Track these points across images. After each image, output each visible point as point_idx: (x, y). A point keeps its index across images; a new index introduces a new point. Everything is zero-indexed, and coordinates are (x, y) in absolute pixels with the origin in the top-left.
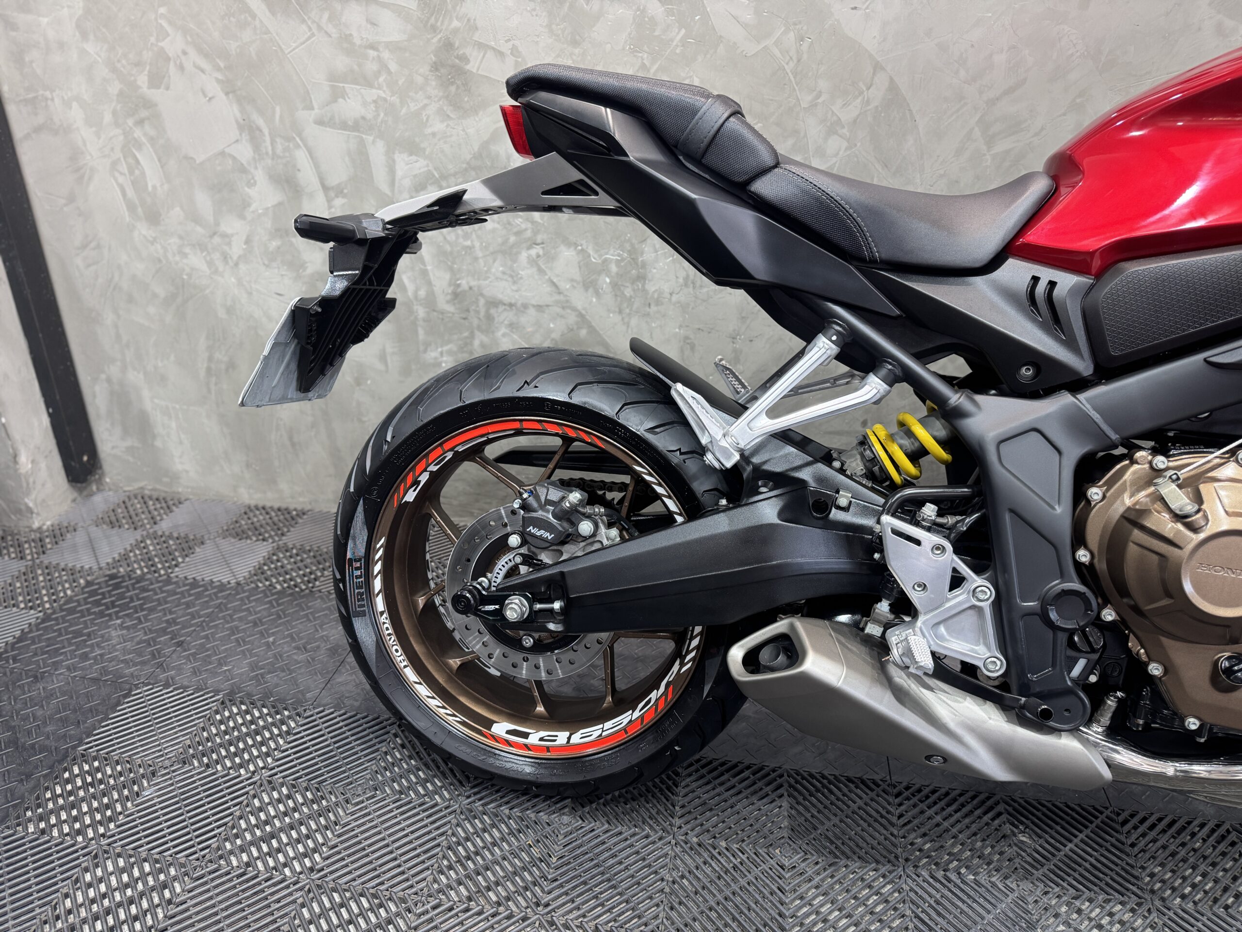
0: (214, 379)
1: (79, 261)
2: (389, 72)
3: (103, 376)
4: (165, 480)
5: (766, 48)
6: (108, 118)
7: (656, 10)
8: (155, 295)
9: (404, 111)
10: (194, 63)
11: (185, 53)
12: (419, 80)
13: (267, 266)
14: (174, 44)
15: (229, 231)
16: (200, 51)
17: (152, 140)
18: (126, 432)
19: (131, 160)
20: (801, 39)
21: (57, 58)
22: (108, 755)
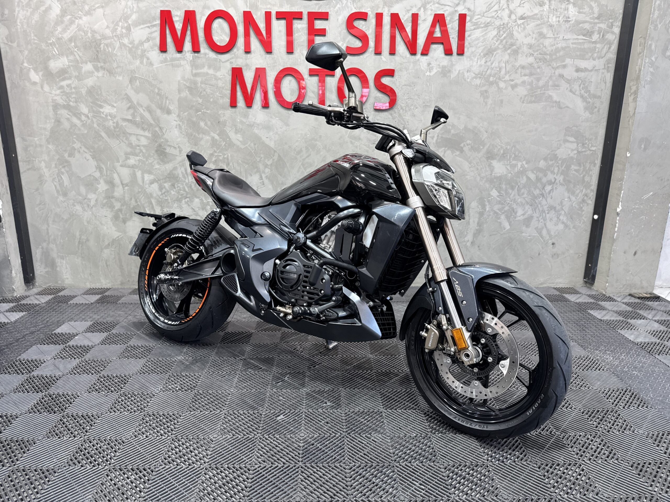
0: (81, 245)
2: (143, 153)
3: (40, 247)
4: (59, 282)
5: (246, 147)
6: (53, 166)
7: (217, 137)
8: (63, 219)
9: (147, 163)
10: (84, 151)
11: (81, 148)
12: (152, 154)
13: (102, 208)
14: (77, 145)
15: (90, 198)
16: (86, 147)
17: (67, 172)
18: (46, 266)
19: (60, 178)
20: (255, 145)
21: (38, 149)
22: (62, 333)
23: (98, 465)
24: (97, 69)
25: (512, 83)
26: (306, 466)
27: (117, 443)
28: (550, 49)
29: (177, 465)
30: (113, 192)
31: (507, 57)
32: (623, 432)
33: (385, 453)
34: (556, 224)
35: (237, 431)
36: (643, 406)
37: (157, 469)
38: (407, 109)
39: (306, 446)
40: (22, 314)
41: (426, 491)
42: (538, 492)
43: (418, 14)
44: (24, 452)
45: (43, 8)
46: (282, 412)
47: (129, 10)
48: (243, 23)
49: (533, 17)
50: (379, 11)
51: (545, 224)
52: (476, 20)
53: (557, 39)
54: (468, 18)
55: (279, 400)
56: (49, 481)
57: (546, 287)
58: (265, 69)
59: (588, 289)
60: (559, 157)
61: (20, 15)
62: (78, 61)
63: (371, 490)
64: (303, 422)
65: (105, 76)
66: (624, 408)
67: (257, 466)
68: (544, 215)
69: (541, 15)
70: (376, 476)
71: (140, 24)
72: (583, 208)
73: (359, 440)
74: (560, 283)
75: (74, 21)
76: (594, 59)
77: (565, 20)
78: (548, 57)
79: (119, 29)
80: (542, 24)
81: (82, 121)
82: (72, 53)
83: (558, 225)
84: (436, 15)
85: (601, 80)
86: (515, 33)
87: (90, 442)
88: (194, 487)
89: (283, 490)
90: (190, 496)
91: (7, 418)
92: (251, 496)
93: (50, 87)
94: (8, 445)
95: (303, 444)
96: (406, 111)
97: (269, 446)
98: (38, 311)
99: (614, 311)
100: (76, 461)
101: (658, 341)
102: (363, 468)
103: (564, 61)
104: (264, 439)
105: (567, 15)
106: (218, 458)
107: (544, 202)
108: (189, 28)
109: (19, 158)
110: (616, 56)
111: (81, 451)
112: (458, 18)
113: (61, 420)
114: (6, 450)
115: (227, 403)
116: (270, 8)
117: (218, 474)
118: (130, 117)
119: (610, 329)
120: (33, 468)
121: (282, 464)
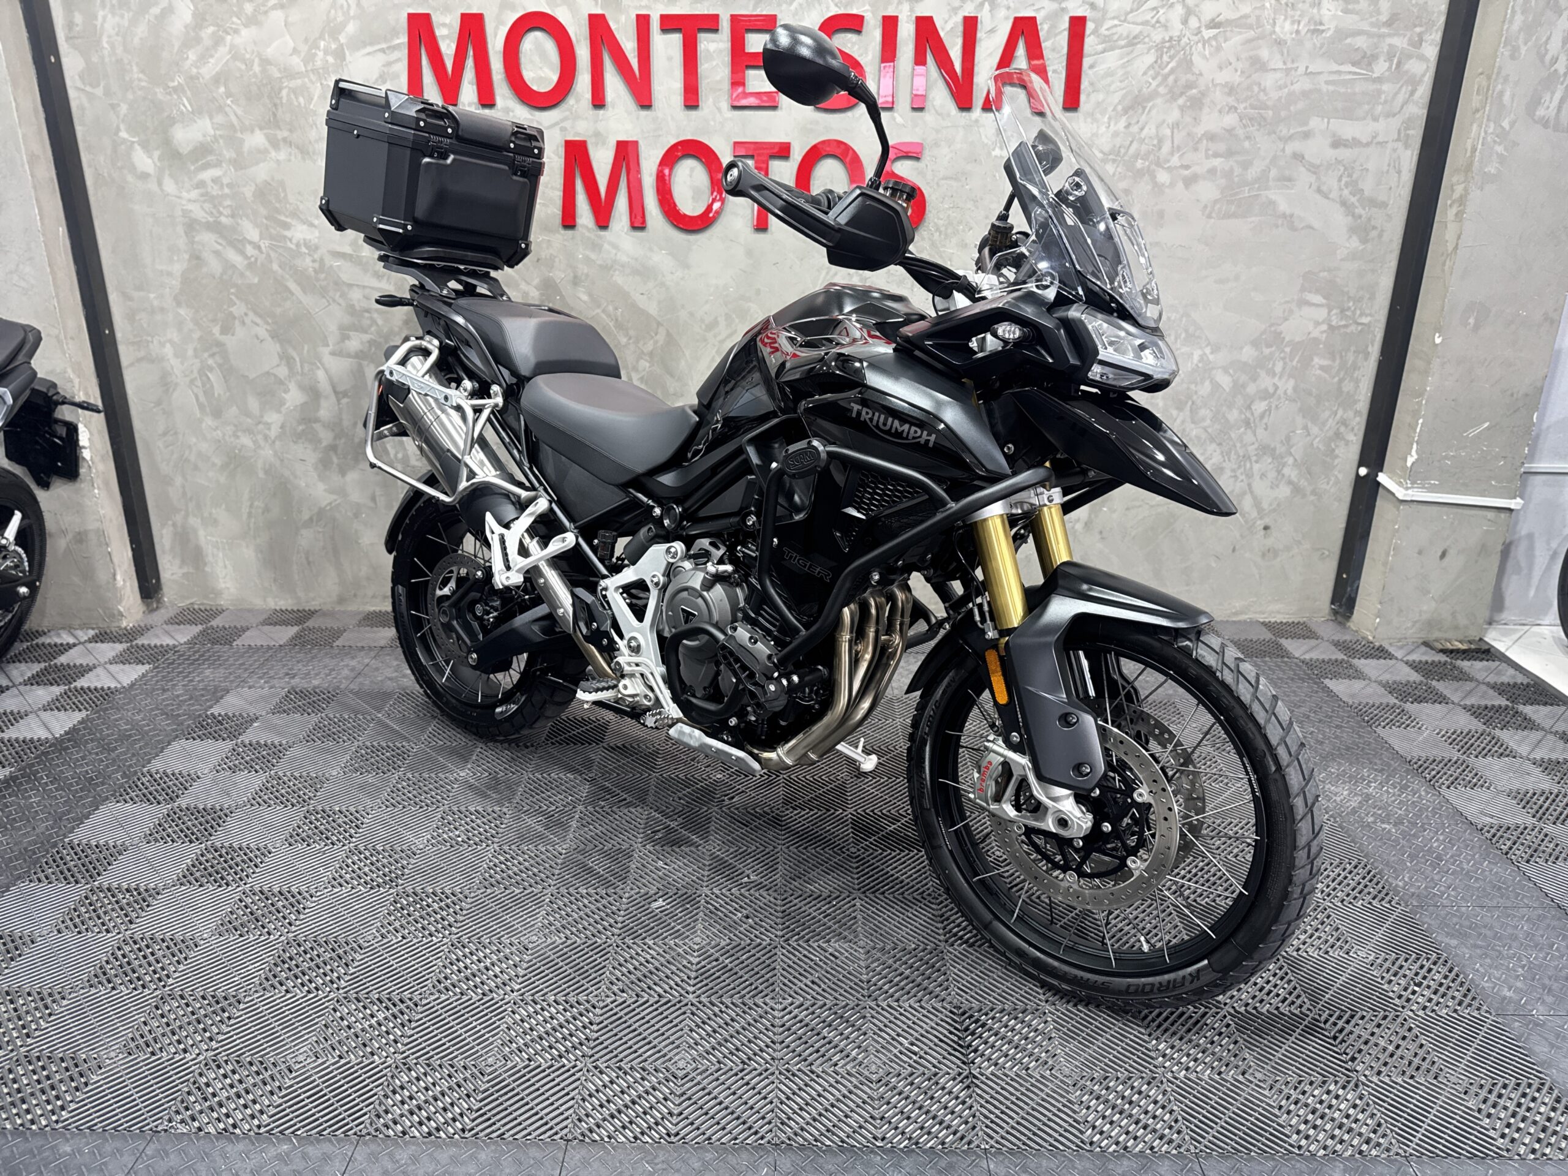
0: (253, 520)
1: (160, 444)
2: (377, 325)
3: (170, 522)
4: (212, 596)
6: (190, 353)
8: (214, 465)
10: (252, 321)
11: (246, 314)
13: (295, 442)
14: (239, 309)
15: (269, 421)
16: (256, 313)
17: (220, 366)
18: (183, 562)
19: (204, 378)
20: (616, 309)
21: (158, 317)
22: (226, 714)
23: (317, 989)
24: (275, 143)
25: (1186, 173)
26: (700, 1002)
27: (347, 948)
28: (1274, 95)
29: (462, 994)
30: (317, 408)
31: (1175, 115)
32: (1327, 953)
33: (851, 981)
34: (1274, 486)
35: (574, 929)
36: (1383, 899)
37: (424, 1002)
38: (949, 231)
39: (703, 963)
40: (141, 669)
41: (920, 1057)
42: (1131, 1066)
43: (976, 18)
44: (179, 962)
45: (155, 11)
46: (661, 894)
47: (340, 13)
48: (588, 41)
49: (1239, 23)
50: (890, 12)
51: (1249, 485)
52: (1107, 29)
53: (1293, 72)
54: (1090, 26)
55: (657, 869)
56: (229, 1018)
57: (1245, 621)
58: (636, 143)
59: (1339, 628)
60: (1287, 339)
61: (106, 25)
62: (232, 126)
63: (817, 1051)
64: (701, 914)
65: (293, 158)
66: (1342, 901)
67: (609, 1000)
68: (1248, 465)
69: (1258, 18)
70: (830, 1025)
71: (365, 45)
72: (1337, 452)
73: (806, 953)
74: (1279, 612)
75: (223, 39)
76: (1376, 119)
77: (1312, 27)
78: (1270, 113)
79: (321, 54)
80: (1258, 38)
81: (246, 257)
82: (220, 109)
83: (1277, 486)
84: (1017, 20)
85: (1389, 165)
86: (1196, 59)
87: (299, 945)
88: (493, 1036)
89: (655, 1047)
90: (487, 1053)
91: (139, 894)
92: (597, 1056)
93: (177, 183)
94: (148, 947)
95: (698, 959)
96: (946, 235)
97: (634, 962)
98: (172, 663)
99: (1380, 683)
100: (275, 982)
101: (1455, 755)
102: (807, 1009)
103: (1306, 123)
104: (624, 947)
105: (1317, 18)
106: (537, 983)
107: (1249, 437)
108: (471, 53)
109: (119, 335)
110: (1425, 112)
111: (284, 962)
112: (1066, 25)
113: (241, 901)
114: (145, 957)
115: (557, 872)
116: (647, 7)
117: (536, 1012)
118: (348, 250)
119: (1361, 727)
120: (199, 993)
121: (657, 998)
